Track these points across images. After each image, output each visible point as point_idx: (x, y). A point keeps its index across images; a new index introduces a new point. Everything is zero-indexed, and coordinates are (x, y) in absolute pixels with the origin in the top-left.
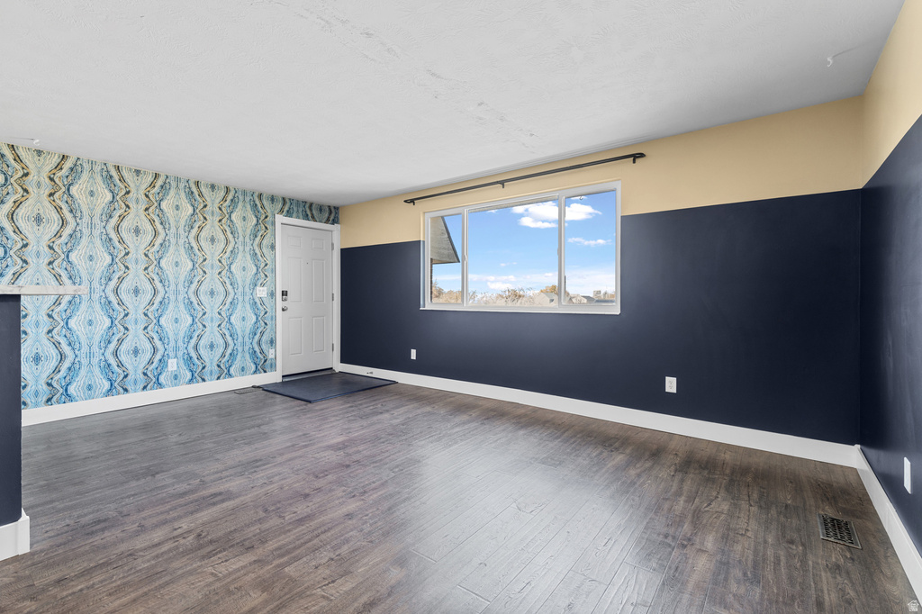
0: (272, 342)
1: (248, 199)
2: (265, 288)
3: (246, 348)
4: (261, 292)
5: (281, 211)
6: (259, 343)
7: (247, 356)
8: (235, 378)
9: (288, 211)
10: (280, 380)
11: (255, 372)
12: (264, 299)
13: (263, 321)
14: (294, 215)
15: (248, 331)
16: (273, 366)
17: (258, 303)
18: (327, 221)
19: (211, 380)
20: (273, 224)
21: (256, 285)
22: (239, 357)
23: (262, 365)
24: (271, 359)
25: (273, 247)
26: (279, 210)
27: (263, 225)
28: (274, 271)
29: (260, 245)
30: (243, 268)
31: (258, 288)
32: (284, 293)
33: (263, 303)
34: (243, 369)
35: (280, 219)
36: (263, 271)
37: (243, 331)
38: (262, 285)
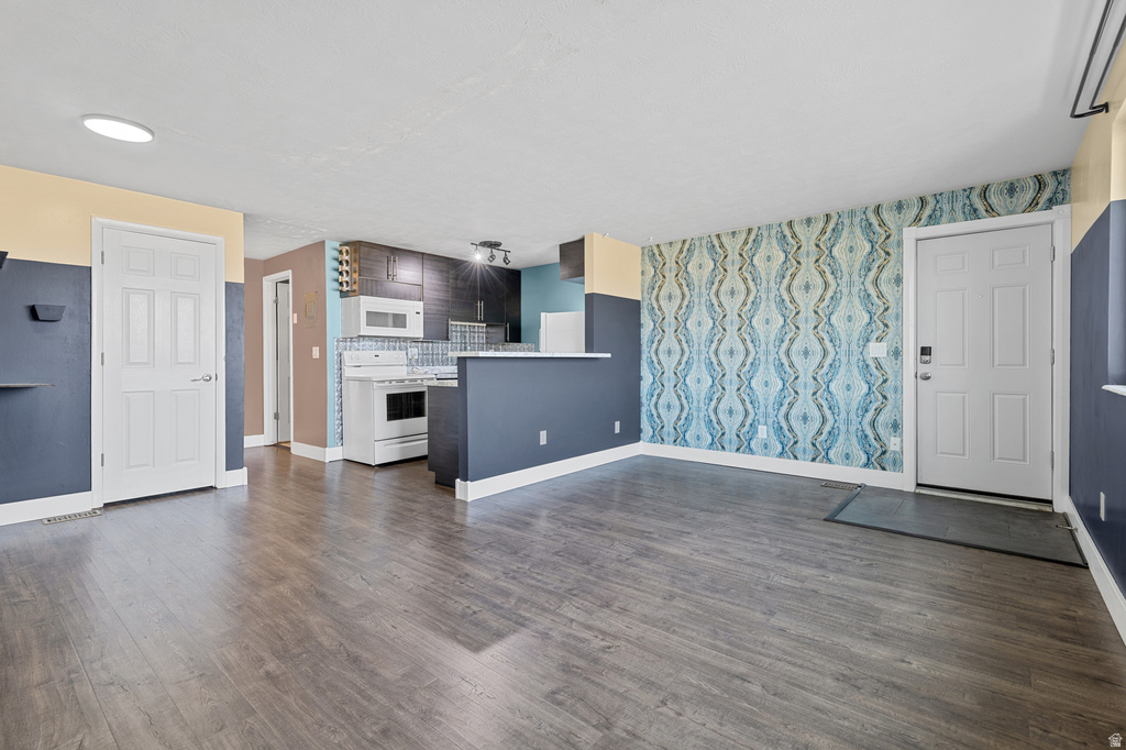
0: (896, 426)
1: (857, 220)
2: (884, 345)
3: (853, 429)
4: (877, 350)
5: (917, 220)
6: (873, 424)
7: (854, 440)
8: (836, 466)
9: (930, 217)
10: (911, 487)
11: (866, 465)
12: (883, 362)
13: (880, 389)
14: (944, 219)
15: (854, 406)
16: (897, 464)
17: (872, 365)
20: (900, 244)
21: (868, 340)
22: (841, 438)
23: (879, 458)
24: (895, 452)
25: (898, 280)
27: (883, 247)
28: (898, 317)
29: (876, 283)
30: (850, 317)
31: (872, 345)
32: (926, 351)
33: (879, 367)
34: (847, 456)
35: (910, 234)
36: (882, 319)
37: (848, 405)
38: (880, 339)
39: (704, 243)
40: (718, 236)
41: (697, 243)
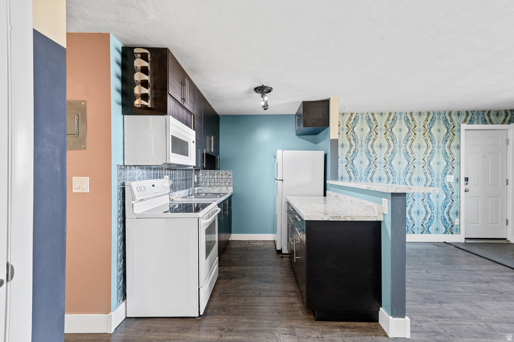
0: (457, 214)
1: (441, 117)
2: (452, 176)
3: (440, 216)
4: (450, 179)
5: (465, 121)
6: (448, 213)
7: (440, 221)
8: (432, 235)
9: (470, 120)
10: (463, 241)
11: (445, 233)
12: (452, 184)
13: (451, 198)
14: (475, 122)
15: (440, 205)
16: (458, 231)
17: (448, 186)
18: (504, 122)
19: (418, 233)
20: (459, 131)
21: (446, 174)
22: (435, 221)
23: (450, 229)
24: (457, 225)
25: (458, 147)
26: (463, 120)
27: (452, 132)
28: (459, 164)
29: (449, 147)
30: (438, 163)
31: (448, 176)
32: (467, 179)
33: (451, 186)
34: (437, 229)
35: (464, 126)
36: (452, 164)
37: (438, 205)
38: (451, 174)
39: (364, 116)
40: (373, 114)
41: (360, 116)
